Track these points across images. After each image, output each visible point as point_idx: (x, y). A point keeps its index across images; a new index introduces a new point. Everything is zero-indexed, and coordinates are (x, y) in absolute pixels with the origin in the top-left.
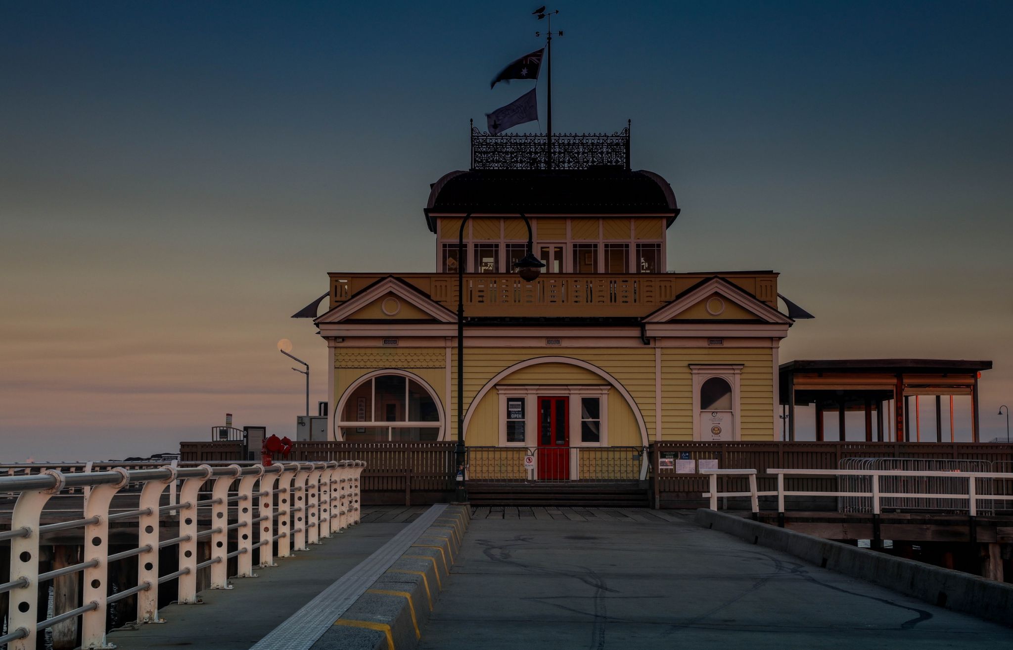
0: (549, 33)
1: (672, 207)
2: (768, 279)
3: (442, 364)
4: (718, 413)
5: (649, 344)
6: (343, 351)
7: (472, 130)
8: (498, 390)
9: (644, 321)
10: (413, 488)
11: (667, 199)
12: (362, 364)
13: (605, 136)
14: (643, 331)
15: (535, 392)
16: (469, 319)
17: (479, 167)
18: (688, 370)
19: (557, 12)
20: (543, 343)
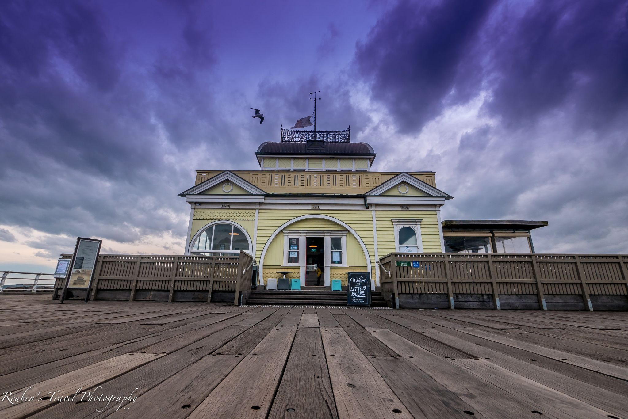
0: (315, 99)
1: (372, 152)
2: (430, 176)
3: (253, 218)
4: (409, 247)
5: (368, 208)
6: (199, 210)
8: (283, 233)
9: (367, 195)
11: (370, 150)
12: (208, 218)
14: (365, 201)
15: (305, 234)
16: (269, 194)
17: (283, 142)
18: (391, 223)
19: (319, 92)
20: (310, 207)
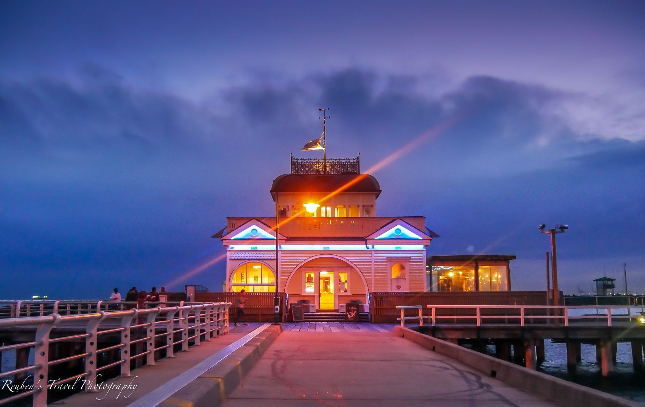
1: (378, 189)
2: (421, 220)
4: (399, 279)
5: (369, 249)
6: (233, 252)
7: (292, 158)
8: (302, 269)
9: (366, 238)
10: (262, 313)
11: (376, 186)
13: (349, 159)
14: (366, 243)
15: (318, 270)
16: (289, 238)
17: (294, 172)
18: (386, 261)
20: (322, 248)
